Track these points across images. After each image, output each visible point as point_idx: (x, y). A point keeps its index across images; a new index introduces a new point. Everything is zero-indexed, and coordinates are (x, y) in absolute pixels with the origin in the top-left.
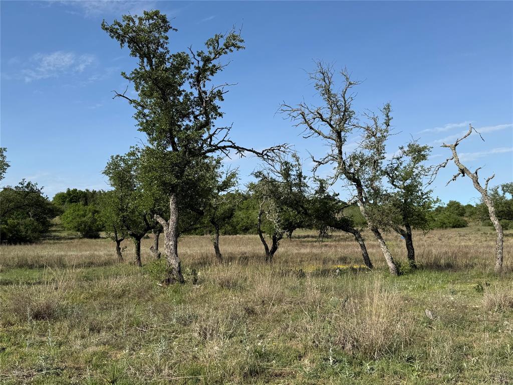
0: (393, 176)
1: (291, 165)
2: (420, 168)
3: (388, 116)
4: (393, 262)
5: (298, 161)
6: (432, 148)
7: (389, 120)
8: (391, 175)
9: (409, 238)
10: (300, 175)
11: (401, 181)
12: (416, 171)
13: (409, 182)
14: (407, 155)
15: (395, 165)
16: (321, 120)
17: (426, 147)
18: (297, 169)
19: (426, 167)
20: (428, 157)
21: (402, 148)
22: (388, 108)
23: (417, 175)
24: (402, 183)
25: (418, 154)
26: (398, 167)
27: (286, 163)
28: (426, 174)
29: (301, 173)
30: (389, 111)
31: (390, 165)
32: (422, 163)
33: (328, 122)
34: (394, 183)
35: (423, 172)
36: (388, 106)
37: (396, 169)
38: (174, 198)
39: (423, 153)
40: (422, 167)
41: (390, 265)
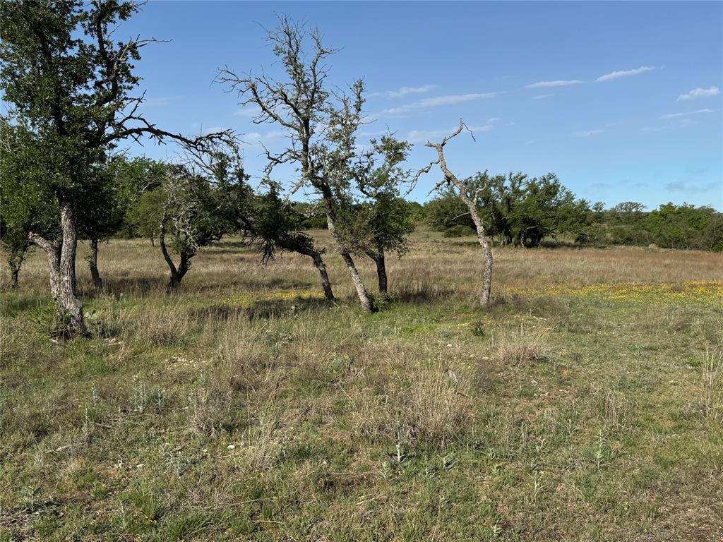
0: (362, 179)
1: (228, 158)
2: (396, 172)
3: (359, 98)
4: (366, 296)
5: (236, 152)
6: (413, 145)
7: (361, 102)
8: (360, 178)
9: (381, 262)
10: (240, 174)
11: (372, 187)
12: (392, 175)
13: (382, 188)
14: (380, 153)
15: (366, 166)
16: (284, 102)
17: (404, 144)
18: (237, 164)
19: (405, 171)
20: (407, 158)
21: (374, 142)
22: (359, 86)
23: (392, 180)
24: (373, 189)
25: (395, 152)
26: (369, 167)
27: (221, 155)
28: (404, 180)
29: (242, 170)
30: (361, 90)
31: (359, 165)
32: (399, 165)
33: (292, 105)
34: (364, 190)
35: (400, 177)
36: (361, 83)
37: (367, 170)
38: (68, 211)
39: (400, 151)
40: (399, 170)
41: (363, 299)
